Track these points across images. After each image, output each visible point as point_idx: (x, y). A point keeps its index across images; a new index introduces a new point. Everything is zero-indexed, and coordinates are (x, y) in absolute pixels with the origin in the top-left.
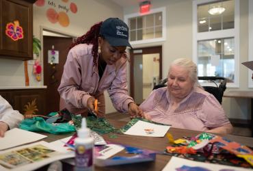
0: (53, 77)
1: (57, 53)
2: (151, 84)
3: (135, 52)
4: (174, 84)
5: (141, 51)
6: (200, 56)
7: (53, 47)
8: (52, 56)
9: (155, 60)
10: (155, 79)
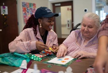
0: (5, 23)
1: (6, 7)
2: (66, 25)
3: (56, 5)
4: (86, 30)
5: (60, 5)
6: (97, 6)
7: (4, 4)
8: (3, 10)
9: (68, 9)
10: (68, 21)
